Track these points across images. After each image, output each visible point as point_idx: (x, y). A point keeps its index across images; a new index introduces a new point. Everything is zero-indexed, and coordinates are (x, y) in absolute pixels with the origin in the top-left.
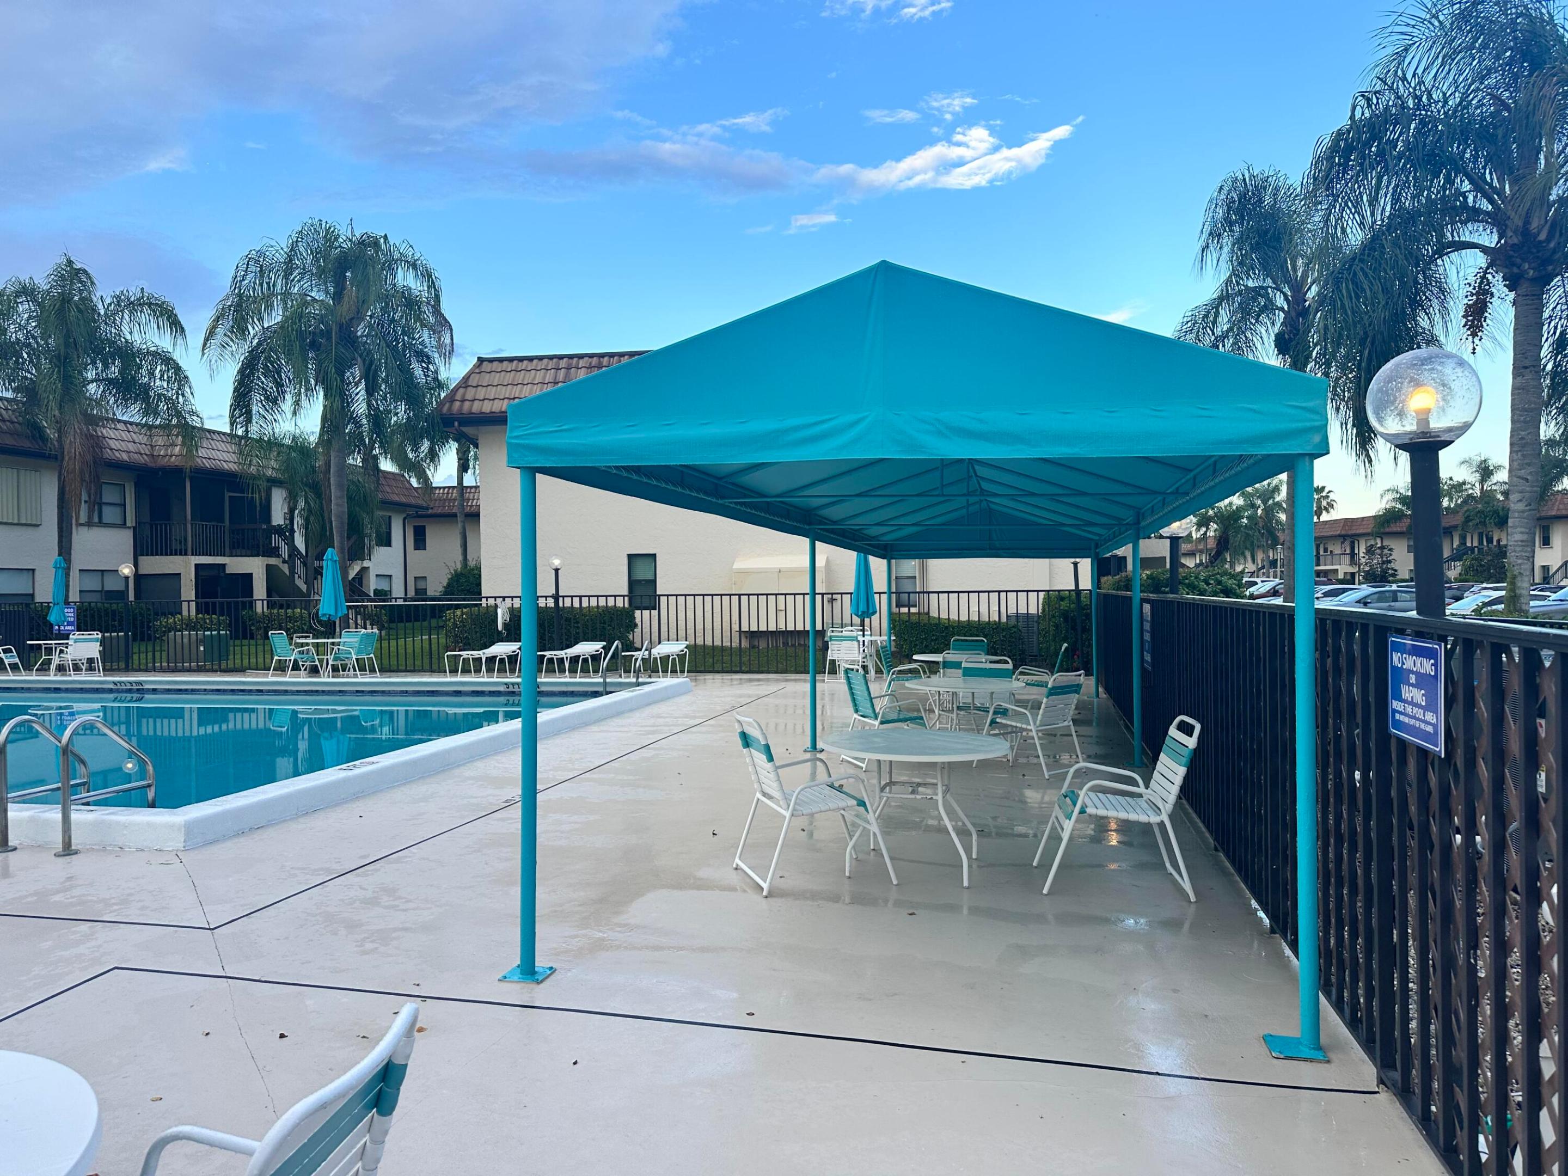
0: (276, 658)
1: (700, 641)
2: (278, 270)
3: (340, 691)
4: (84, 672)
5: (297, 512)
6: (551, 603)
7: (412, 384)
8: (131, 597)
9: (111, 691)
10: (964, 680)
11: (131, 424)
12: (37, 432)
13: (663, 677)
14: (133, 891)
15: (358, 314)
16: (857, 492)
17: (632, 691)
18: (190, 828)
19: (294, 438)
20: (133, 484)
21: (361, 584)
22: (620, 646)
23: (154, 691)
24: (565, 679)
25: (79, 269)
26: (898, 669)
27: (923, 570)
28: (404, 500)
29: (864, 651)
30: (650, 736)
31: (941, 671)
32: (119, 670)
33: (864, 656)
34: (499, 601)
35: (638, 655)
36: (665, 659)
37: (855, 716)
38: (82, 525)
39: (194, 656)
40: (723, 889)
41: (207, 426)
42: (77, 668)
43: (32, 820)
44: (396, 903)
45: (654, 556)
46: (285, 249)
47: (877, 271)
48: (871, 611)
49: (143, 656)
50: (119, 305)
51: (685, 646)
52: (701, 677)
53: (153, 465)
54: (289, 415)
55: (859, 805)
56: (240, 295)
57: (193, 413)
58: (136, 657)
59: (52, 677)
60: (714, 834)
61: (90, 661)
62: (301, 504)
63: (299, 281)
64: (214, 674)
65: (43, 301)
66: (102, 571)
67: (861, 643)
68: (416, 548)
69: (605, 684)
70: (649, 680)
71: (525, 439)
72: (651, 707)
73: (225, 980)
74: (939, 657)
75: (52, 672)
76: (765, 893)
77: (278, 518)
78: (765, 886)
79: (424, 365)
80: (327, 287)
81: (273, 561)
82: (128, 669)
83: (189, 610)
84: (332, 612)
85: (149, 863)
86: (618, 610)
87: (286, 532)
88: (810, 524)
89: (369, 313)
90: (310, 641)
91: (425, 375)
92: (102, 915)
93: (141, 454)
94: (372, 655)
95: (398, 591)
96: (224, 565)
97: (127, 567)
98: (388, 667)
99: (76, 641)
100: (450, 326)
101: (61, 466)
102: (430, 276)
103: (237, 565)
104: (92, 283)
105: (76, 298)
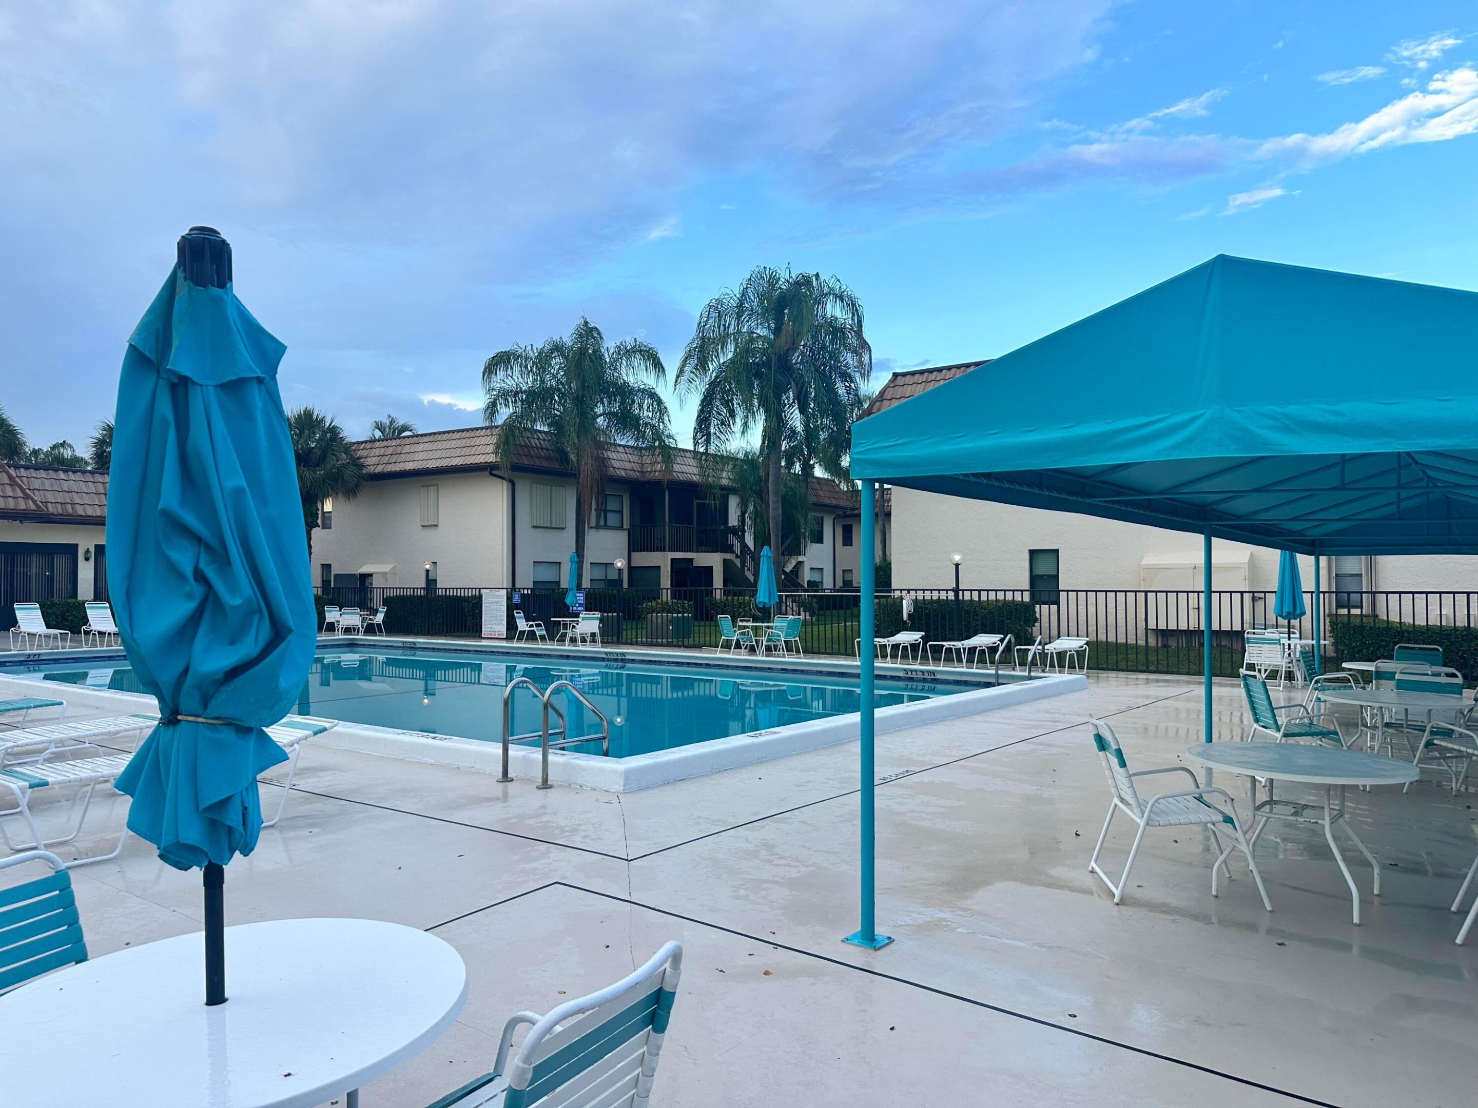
0: (723, 637)
1: (1102, 637)
2: (732, 314)
3: (769, 669)
4: (588, 643)
5: (747, 515)
6: (951, 596)
7: (836, 402)
8: (625, 585)
9: (603, 659)
10: (1398, 693)
11: (628, 447)
12: (563, 455)
13: (1060, 672)
14: (581, 822)
15: (793, 344)
16: (1256, 486)
17: (1021, 685)
18: (628, 775)
19: (746, 454)
20: (628, 495)
21: (797, 577)
22: (1013, 640)
23: (633, 661)
24: (961, 669)
25: (592, 328)
26: (1324, 677)
27: (1371, 568)
28: (834, 502)
29: (1289, 655)
30: (1033, 730)
31: (1374, 681)
32: (612, 643)
33: (1290, 661)
34: (904, 593)
35: (1033, 649)
36: (1061, 655)
37: (1256, 726)
38: (592, 528)
39: (665, 634)
40: (1073, 889)
41: (680, 446)
42: (584, 640)
43: (524, 758)
44: (772, 858)
45: (1056, 551)
46: (738, 296)
47: (1213, 267)
48: (1298, 612)
49: (629, 632)
50: (619, 354)
51: (1085, 642)
52: (1104, 675)
53: (643, 479)
54: (738, 435)
55: (1225, 821)
56: (703, 338)
57: (670, 436)
58: (624, 633)
59: (567, 647)
60: (1076, 834)
61: (593, 635)
62: (751, 508)
63: (748, 321)
64: (678, 649)
65: (568, 355)
66: (606, 564)
67: (1287, 647)
68: (845, 544)
69: (997, 675)
70: (1043, 675)
71: (867, 454)
72: (1040, 702)
73: (629, 904)
74: (1372, 666)
75: (567, 643)
76: (1116, 900)
77: (733, 521)
78: (1117, 892)
79: (847, 384)
80: (769, 324)
81: (728, 556)
82: (619, 642)
83: (666, 597)
84: (767, 601)
85: (597, 800)
86: (1018, 604)
87: (739, 532)
88: (1205, 519)
89: (802, 343)
90: (750, 624)
91: (847, 393)
92: (557, 840)
93: (634, 471)
94: (797, 638)
95: (828, 583)
96: (692, 560)
97: (620, 561)
98: (810, 649)
99: (583, 619)
100: (869, 347)
101: (578, 482)
102: (854, 305)
103: (703, 559)
104: (601, 338)
105: (590, 351)
